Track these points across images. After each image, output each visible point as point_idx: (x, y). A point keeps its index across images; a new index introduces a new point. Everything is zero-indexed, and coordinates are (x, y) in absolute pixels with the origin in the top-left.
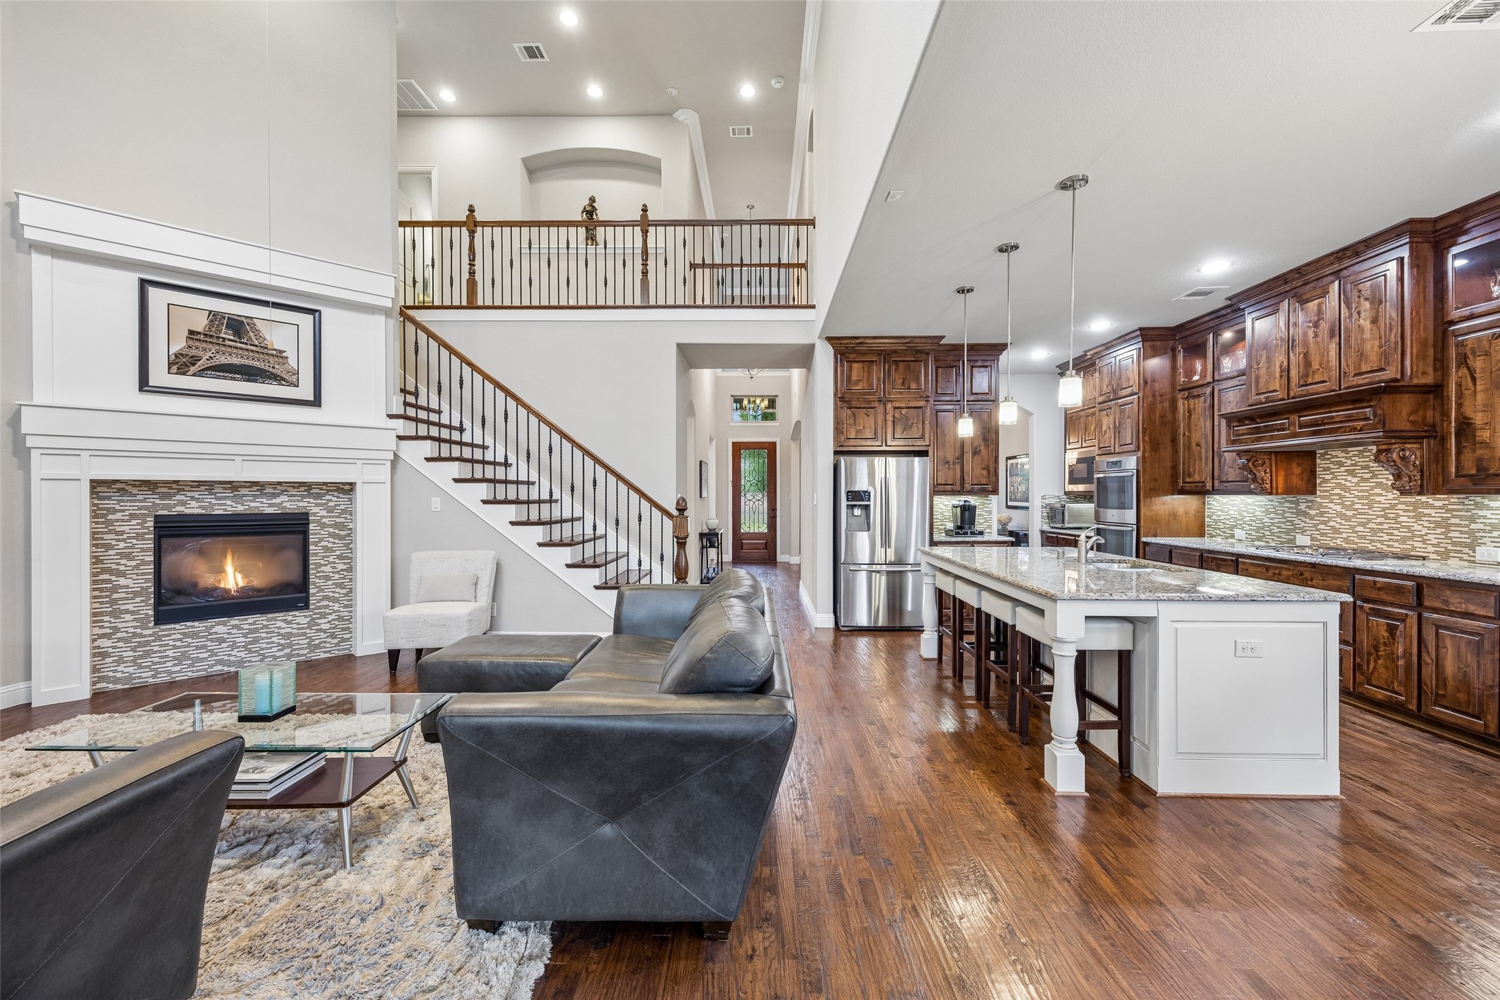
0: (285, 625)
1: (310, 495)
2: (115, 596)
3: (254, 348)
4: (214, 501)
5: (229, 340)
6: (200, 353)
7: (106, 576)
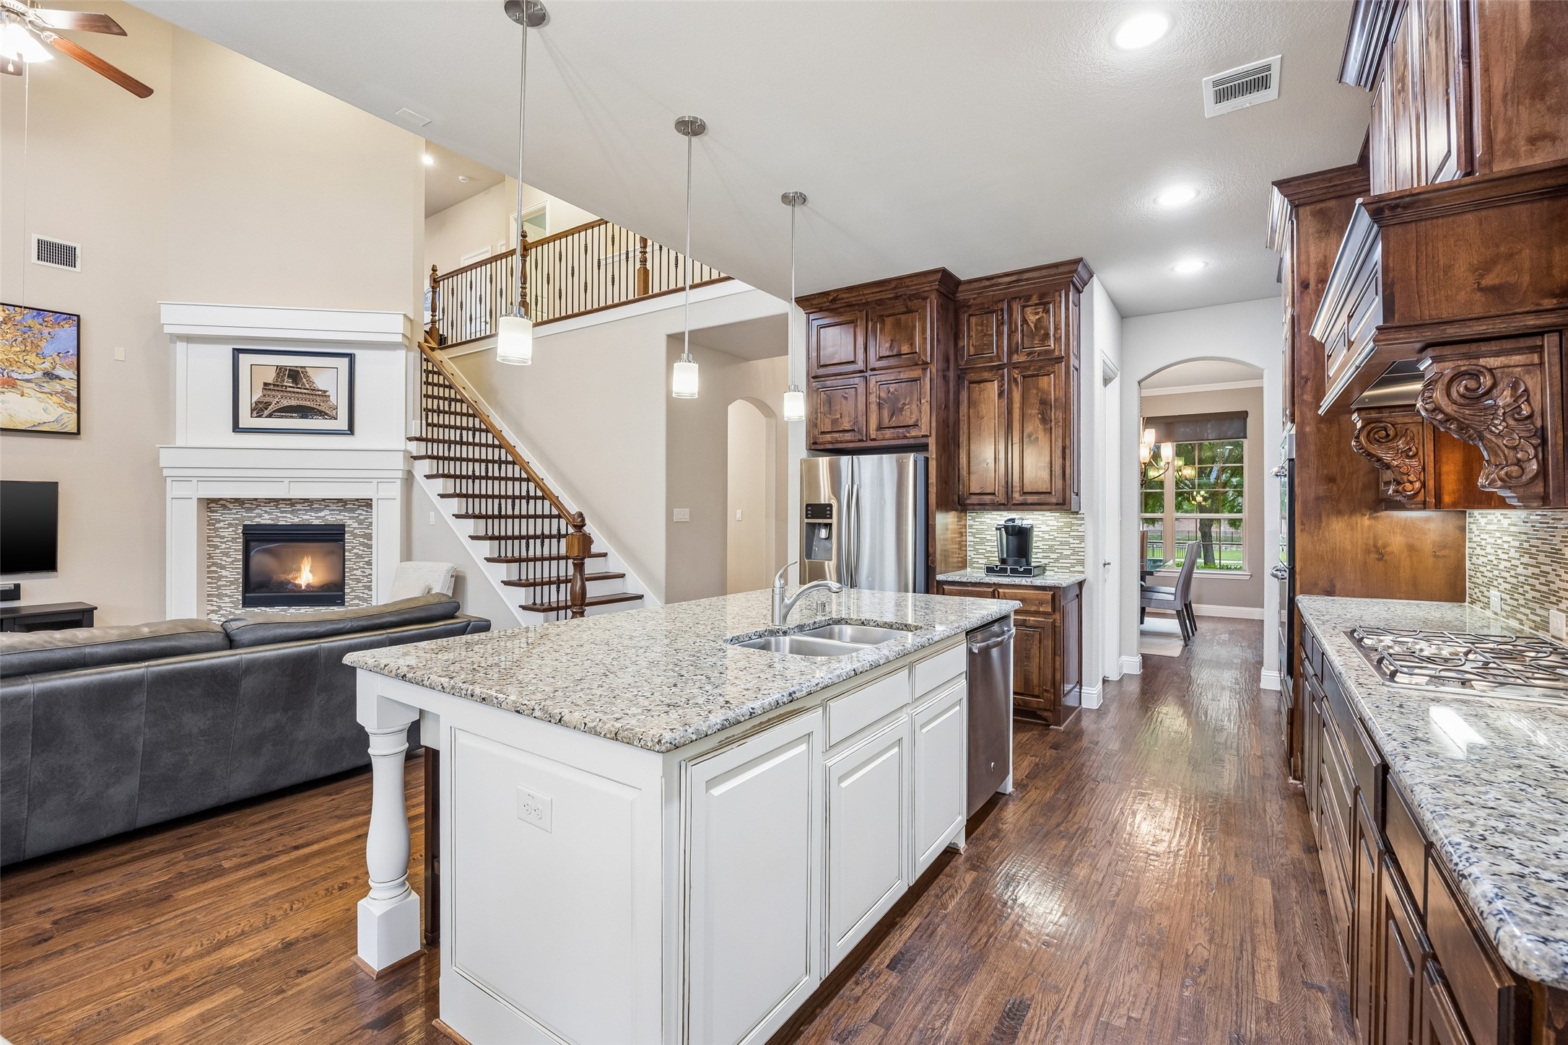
1: (346, 510)
2: (220, 583)
3: (306, 391)
4: (279, 514)
5: (290, 387)
7: (214, 568)
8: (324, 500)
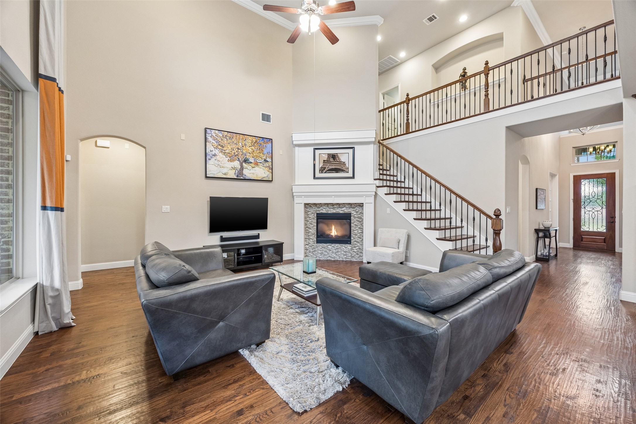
0: (345, 248)
1: (352, 207)
2: (309, 234)
3: (338, 163)
4: (329, 209)
5: (332, 161)
6: (326, 166)
7: (307, 229)
8: (344, 204)
